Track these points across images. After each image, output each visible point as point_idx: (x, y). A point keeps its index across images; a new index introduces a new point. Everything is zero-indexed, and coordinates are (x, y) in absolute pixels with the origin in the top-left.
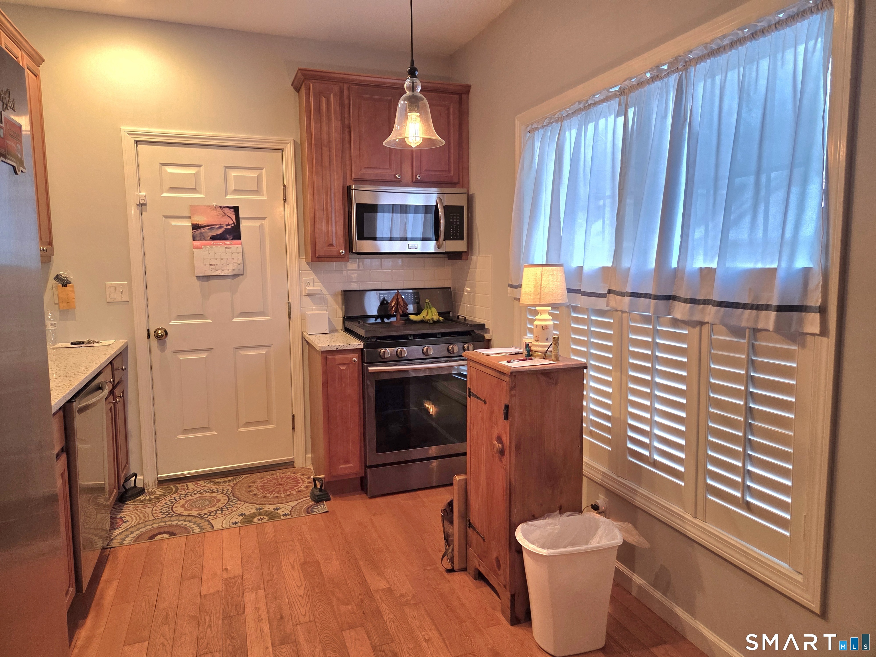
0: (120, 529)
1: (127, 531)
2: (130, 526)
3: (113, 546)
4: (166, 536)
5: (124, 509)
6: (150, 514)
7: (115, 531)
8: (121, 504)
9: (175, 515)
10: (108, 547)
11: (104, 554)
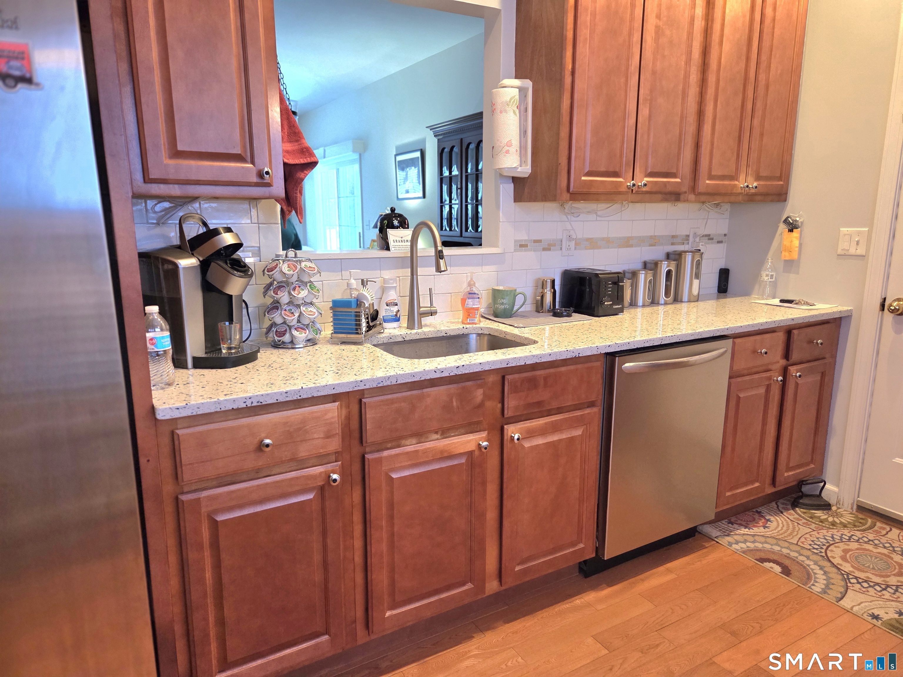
0: (751, 530)
1: (753, 536)
2: (762, 534)
3: (720, 542)
4: (777, 569)
5: (785, 514)
6: (799, 536)
7: (743, 529)
8: (789, 507)
9: (824, 554)
10: (716, 539)
11: (704, 544)
